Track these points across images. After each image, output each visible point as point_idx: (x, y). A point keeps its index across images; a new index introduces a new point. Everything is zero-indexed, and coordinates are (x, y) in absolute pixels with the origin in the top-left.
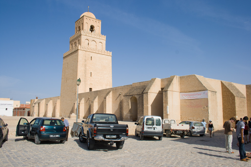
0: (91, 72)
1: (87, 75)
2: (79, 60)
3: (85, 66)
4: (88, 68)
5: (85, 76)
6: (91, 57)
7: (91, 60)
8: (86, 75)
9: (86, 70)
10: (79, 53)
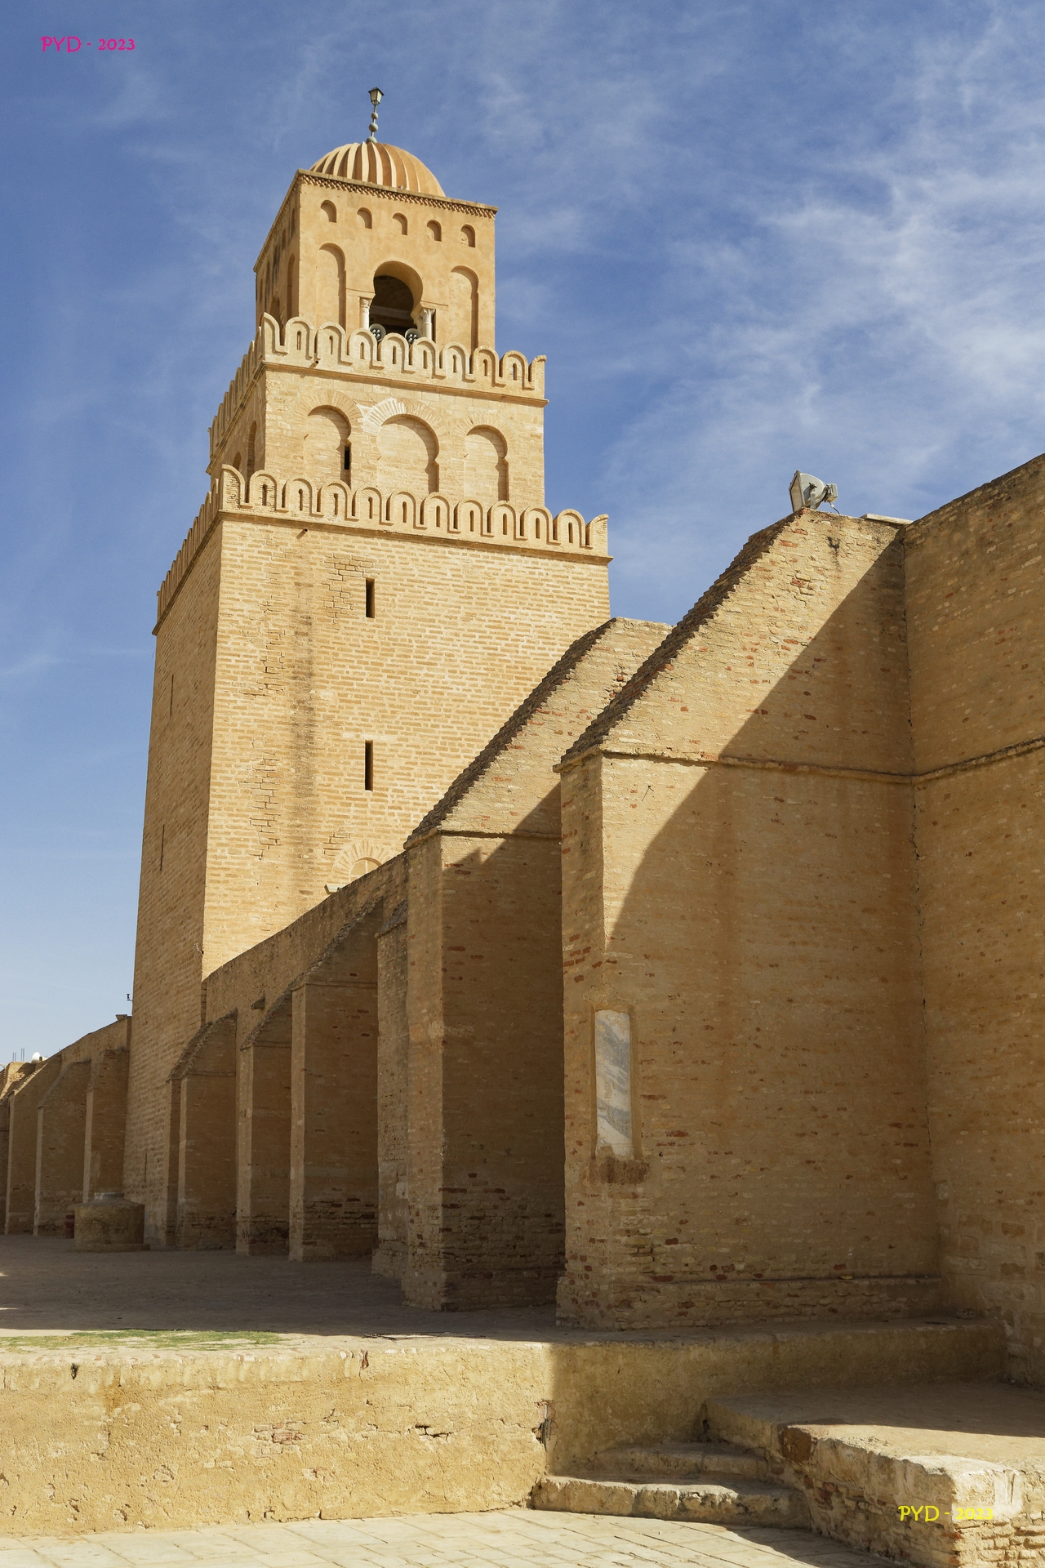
0: (369, 746)
1: (319, 779)
2: (223, 626)
3: (304, 674)
4: (326, 695)
5: (304, 787)
6: (370, 586)
7: (370, 613)
8: (310, 772)
9: (311, 724)
10: (226, 554)
